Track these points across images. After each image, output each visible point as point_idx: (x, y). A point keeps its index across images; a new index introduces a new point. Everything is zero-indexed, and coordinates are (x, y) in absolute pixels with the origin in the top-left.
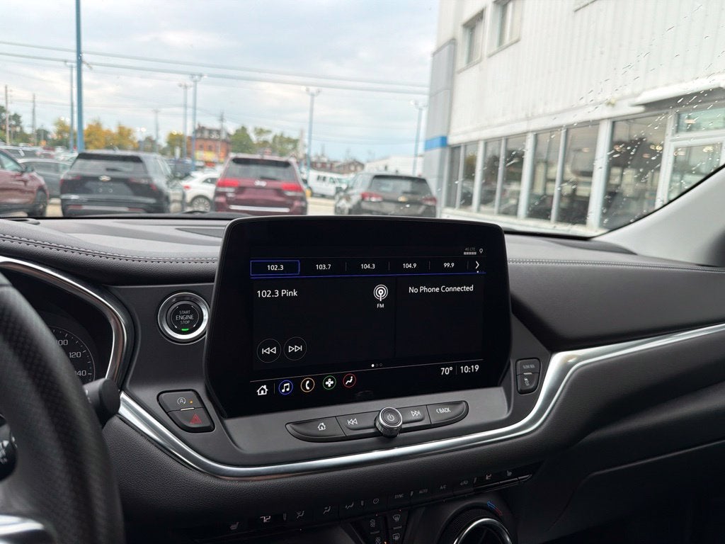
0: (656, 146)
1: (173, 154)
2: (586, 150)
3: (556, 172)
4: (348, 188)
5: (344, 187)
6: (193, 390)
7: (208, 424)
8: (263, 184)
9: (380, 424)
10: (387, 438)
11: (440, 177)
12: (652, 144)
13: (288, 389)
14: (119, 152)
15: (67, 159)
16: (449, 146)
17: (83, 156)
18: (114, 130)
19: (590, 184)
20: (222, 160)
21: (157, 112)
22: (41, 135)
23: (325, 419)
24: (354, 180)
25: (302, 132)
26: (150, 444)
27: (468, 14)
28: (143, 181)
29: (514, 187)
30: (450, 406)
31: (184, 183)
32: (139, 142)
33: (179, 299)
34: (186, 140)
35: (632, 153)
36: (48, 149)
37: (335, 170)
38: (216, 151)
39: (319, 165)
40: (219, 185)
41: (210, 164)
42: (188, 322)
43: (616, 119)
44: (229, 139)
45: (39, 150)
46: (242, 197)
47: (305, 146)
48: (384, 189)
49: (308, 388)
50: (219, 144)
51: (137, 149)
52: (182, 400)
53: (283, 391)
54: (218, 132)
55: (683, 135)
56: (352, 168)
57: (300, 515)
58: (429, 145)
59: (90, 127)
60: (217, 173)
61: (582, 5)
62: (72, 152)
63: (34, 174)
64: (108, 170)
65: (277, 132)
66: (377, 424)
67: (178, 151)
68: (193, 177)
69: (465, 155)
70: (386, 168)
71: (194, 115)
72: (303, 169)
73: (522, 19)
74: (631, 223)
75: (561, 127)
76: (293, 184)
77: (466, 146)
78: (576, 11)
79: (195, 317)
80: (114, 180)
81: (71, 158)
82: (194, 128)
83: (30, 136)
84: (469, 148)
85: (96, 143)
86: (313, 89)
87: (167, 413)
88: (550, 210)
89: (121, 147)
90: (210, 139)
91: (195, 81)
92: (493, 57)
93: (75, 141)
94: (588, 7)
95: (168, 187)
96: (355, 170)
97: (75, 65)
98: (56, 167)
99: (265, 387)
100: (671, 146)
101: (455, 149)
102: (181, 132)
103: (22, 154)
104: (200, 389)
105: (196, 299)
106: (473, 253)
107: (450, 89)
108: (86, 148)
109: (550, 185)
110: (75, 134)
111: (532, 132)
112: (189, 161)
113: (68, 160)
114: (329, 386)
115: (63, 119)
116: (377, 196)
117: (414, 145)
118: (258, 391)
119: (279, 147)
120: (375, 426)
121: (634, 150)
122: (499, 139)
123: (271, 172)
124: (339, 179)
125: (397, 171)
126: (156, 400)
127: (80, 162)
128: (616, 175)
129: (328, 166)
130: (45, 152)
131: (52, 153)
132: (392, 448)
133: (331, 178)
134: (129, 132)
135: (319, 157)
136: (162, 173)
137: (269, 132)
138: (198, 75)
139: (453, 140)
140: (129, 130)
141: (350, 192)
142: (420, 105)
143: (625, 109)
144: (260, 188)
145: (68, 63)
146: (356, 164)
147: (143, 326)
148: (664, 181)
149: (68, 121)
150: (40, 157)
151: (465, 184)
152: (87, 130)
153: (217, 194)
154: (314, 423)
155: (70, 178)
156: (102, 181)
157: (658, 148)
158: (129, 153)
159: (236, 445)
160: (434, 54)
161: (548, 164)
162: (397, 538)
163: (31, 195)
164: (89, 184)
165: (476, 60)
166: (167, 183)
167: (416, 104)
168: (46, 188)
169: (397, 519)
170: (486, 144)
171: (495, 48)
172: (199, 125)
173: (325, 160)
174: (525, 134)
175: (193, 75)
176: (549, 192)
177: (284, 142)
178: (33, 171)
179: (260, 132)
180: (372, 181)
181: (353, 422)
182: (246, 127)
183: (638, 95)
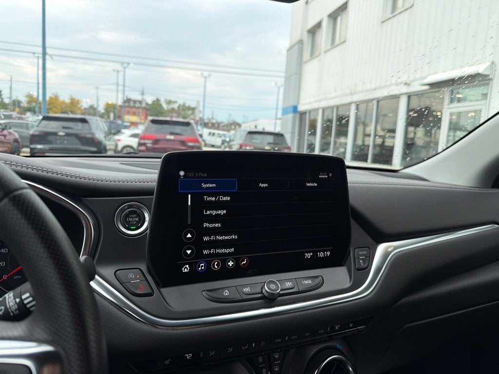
0: (437, 112)
1: (109, 117)
2: (390, 115)
3: (371, 130)
4: (230, 141)
5: (228, 140)
6: (139, 269)
7: (149, 291)
8: (172, 137)
9: (266, 290)
10: (270, 300)
11: (293, 133)
12: (434, 111)
13: (203, 268)
14: (71, 116)
15: (34, 120)
16: (299, 112)
17: (45, 118)
18: (68, 100)
19: (394, 137)
20: (143, 121)
21: (97, 88)
22: (16, 103)
23: (228, 288)
24: (235, 135)
25: (198, 103)
26: (110, 305)
27: (311, 23)
28: (88, 136)
29: (342, 140)
30: (312, 279)
31: (116, 137)
32: (85, 109)
33: (130, 207)
34: (118, 107)
35: (426, 113)
36: (21, 114)
37: (221, 128)
38: (138, 115)
39: (210, 125)
40: (141, 138)
41: (134, 124)
42: (135, 222)
43: (411, 94)
44: (148, 107)
45: (15, 114)
46: (157, 146)
47: (200, 112)
48: (254, 141)
49: (216, 267)
50: (141, 111)
51: (84, 114)
52: (131, 275)
53: (200, 269)
54: (140, 102)
55: (455, 104)
56: (233, 127)
57: (212, 353)
58: (285, 111)
59: (51, 98)
60: (139, 130)
61: (387, 18)
62: (38, 116)
63: (11, 131)
64: (64, 128)
65: (181, 102)
66: (264, 291)
67: (112, 115)
68: (123, 133)
69: (309, 119)
70: (256, 127)
71: (124, 91)
72: (199, 128)
73: (347, 27)
74: (425, 160)
75: (373, 100)
76: (192, 137)
77: (310, 112)
78: (383, 22)
79: (140, 219)
80: (67, 135)
81: (38, 120)
82: (124, 99)
83: (8, 104)
84: (312, 114)
85: (55, 109)
86: (206, 74)
87: (121, 284)
88: (367, 155)
89: (72, 112)
90: (134, 107)
91: (125, 68)
92: (328, 53)
93: (40, 108)
94: (390, 20)
95: (106, 140)
96: (235, 129)
97: (41, 56)
98: (27, 126)
99: (187, 266)
100: (447, 113)
101: (303, 114)
102: (114, 102)
103: (3, 117)
104: (144, 267)
105: (141, 207)
106: (325, 176)
107: (299, 74)
108: (48, 113)
109: (367, 139)
110: (40, 103)
111: (355, 102)
112: (119, 122)
113: (35, 122)
114: (231, 265)
115: (31, 93)
116: (250, 146)
117: (275, 111)
118: (183, 269)
119: (182, 112)
120: (262, 292)
121: (427, 111)
122: (332, 108)
123: (178, 129)
124: (223, 134)
125: (264, 129)
126: (114, 275)
127: (44, 122)
128: (411, 132)
129: (216, 125)
130: (19, 116)
131: (23, 116)
132: (274, 307)
133: (218, 134)
134: (78, 102)
135: (210, 120)
136: (101, 130)
137: (175, 102)
138: (127, 63)
139: (301, 108)
140: (78, 101)
141: (232, 143)
142: (279, 84)
143: (416, 87)
144: (170, 140)
145: (36, 55)
146: (235, 124)
147: (105, 225)
148: (443, 135)
149: (35, 94)
150: (15, 119)
151: (309, 138)
152: (48, 101)
153: (140, 144)
154: (221, 290)
155: (37, 133)
156: (59, 136)
157: (439, 114)
158: (79, 116)
159: (169, 305)
160: (288, 50)
161: (365, 125)
162: (277, 369)
163: (9, 145)
164: (51, 138)
165: (316, 55)
166: (105, 137)
167: (276, 84)
168: (19, 140)
169: (277, 356)
170: (323, 111)
171: (329, 47)
172: (127, 97)
173: (214, 121)
174: (350, 104)
175: (123, 63)
176: (366, 143)
177: (185, 109)
178: (10, 128)
179: (169, 102)
180: (247, 135)
181: (247, 290)
182: (160, 99)
183: (425, 78)
